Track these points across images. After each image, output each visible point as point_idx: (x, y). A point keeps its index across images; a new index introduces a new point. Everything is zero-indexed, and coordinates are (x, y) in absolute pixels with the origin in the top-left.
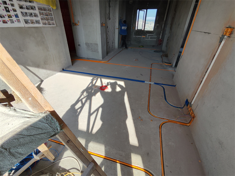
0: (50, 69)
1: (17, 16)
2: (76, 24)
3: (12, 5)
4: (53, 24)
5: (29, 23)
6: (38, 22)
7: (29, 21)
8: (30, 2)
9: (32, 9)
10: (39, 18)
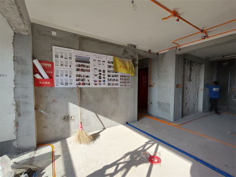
0: (114, 120)
1: (104, 81)
2: (151, 86)
3: (104, 75)
4: (129, 86)
5: (111, 85)
6: (117, 84)
7: (111, 84)
8: (116, 73)
9: (116, 76)
10: (119, 82)
